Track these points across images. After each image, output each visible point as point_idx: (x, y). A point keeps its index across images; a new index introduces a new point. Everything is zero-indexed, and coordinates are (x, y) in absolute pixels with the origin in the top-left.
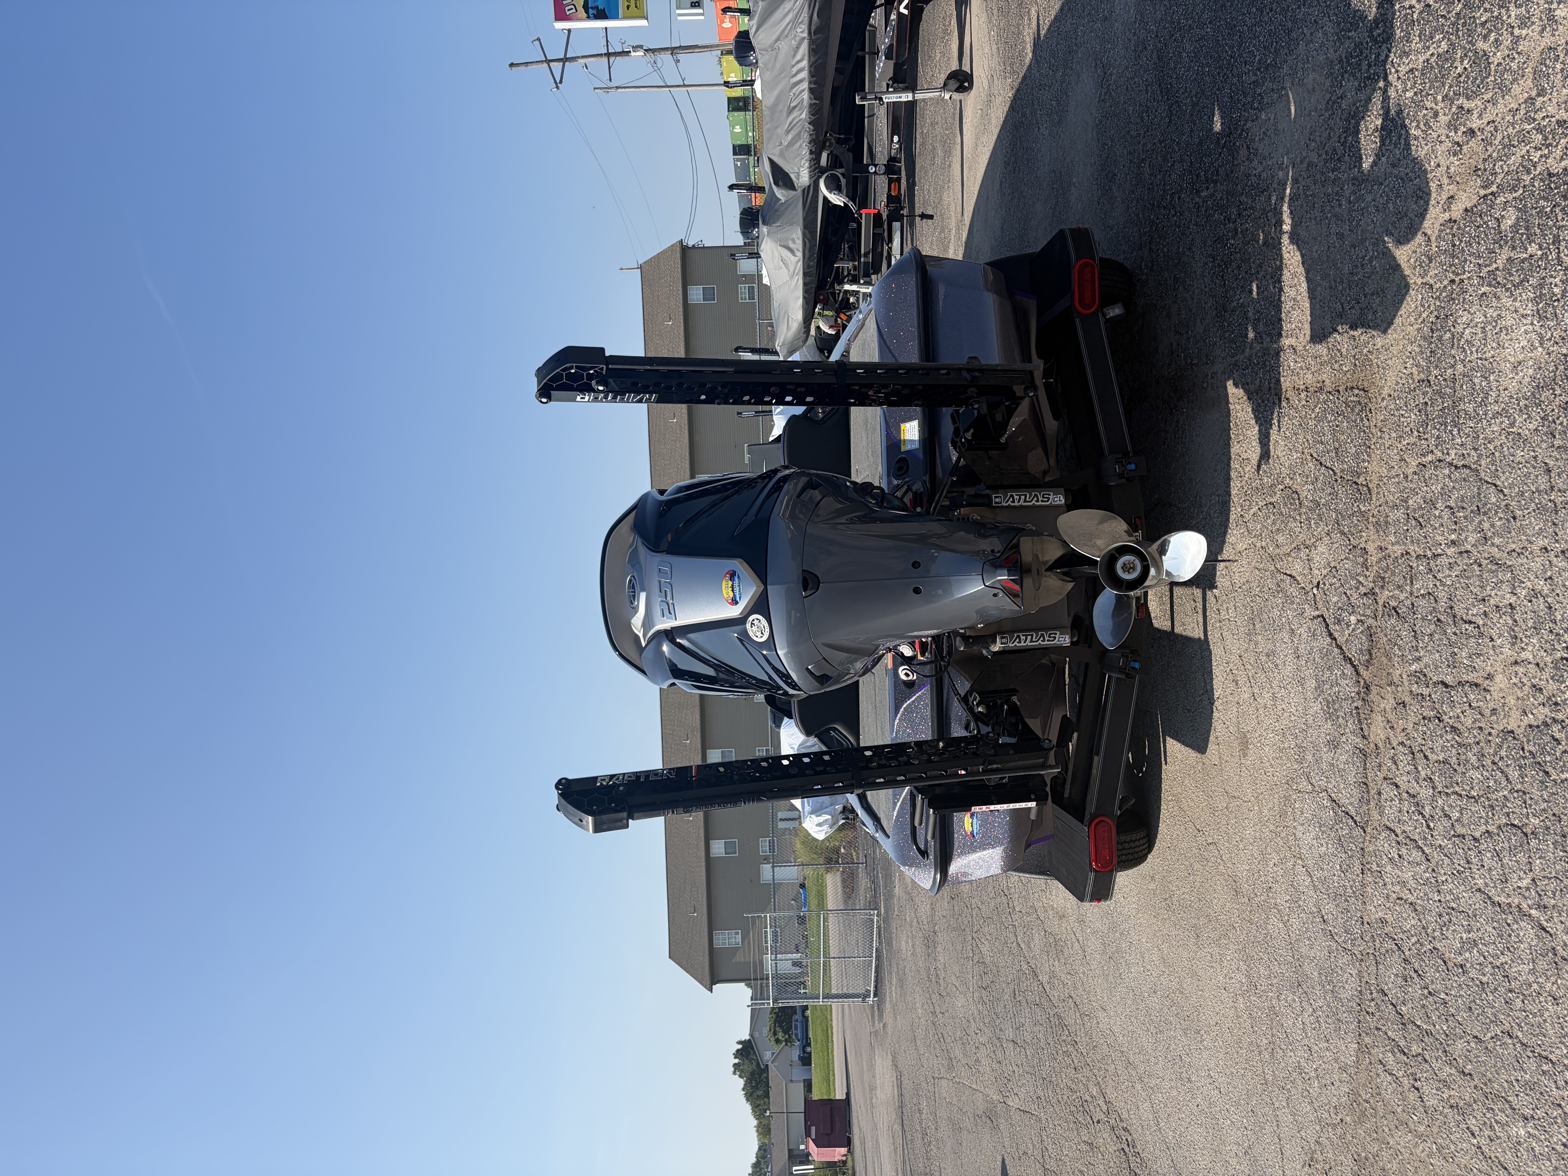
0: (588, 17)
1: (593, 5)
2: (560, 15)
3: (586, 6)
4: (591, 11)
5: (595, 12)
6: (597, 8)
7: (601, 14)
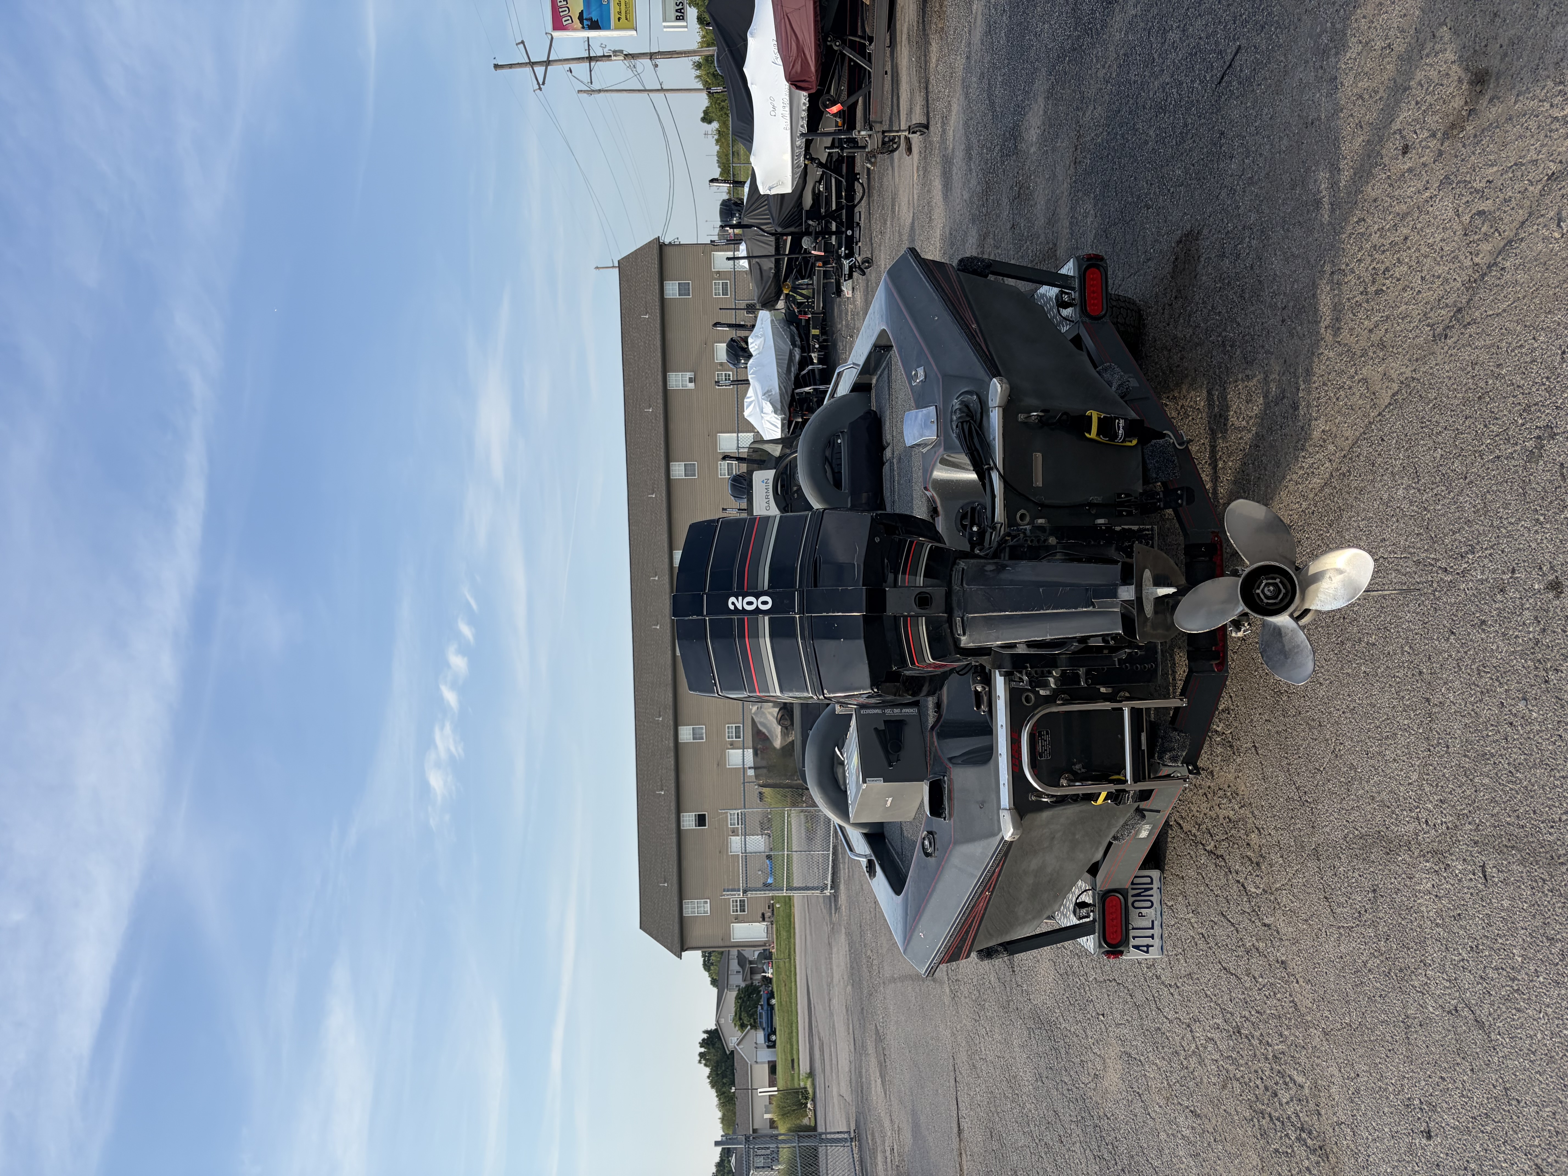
0: (583, 28)
2: (558, 25)
3: (581, 17)
4: (585, 22)
5: (589, 23)
6: (591, 19)
7: (594, 25)
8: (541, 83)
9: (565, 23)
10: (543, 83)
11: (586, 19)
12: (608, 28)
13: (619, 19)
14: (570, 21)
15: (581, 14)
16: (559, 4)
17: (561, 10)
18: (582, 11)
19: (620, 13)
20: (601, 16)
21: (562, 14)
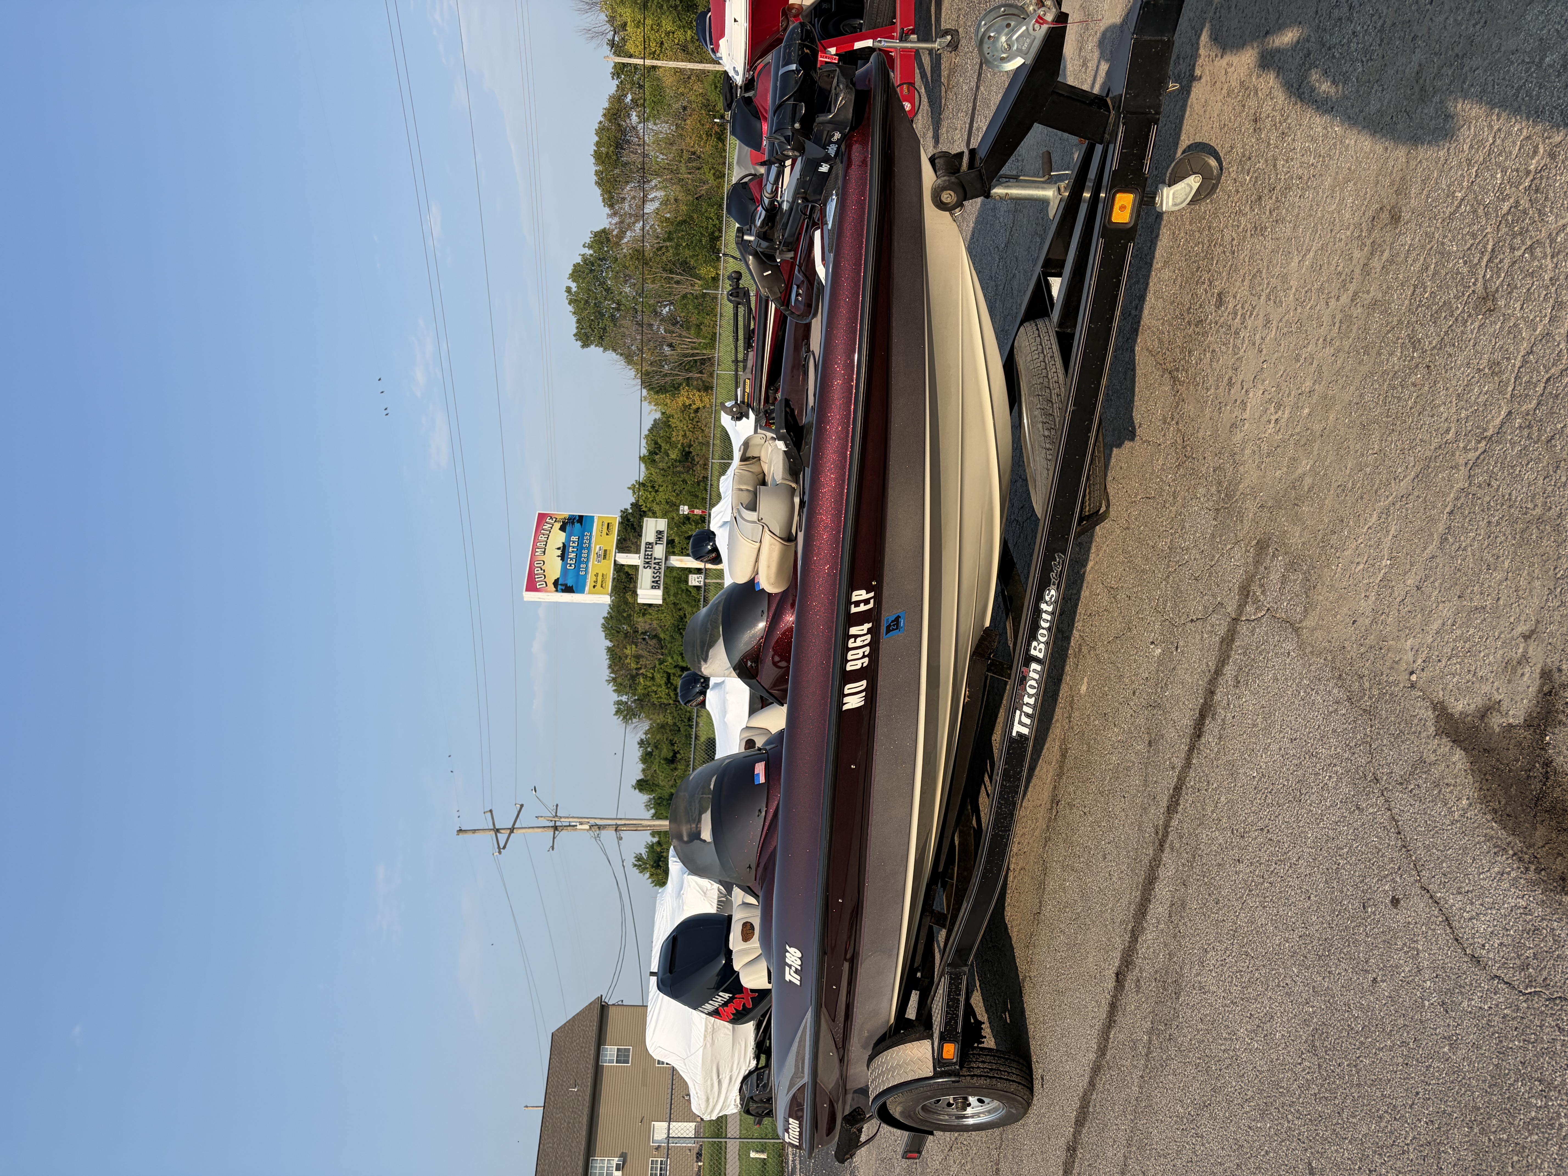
0: (557, 591)
2: (532, 586)
3: (556, 583)
4: (559, 587)
5: (563, 588)
6: (566, 585)
7: (568, 589)
8: (502, 846)
9: (538, 587)
10: (504, 847)
11: (561, 585)
12: (581, 591)
13: (594, 587)
14: (544, 586)
15: (557, 581)
16: (536, 572)
17: (536, 577)
18: (558, 579)
19: (596, 582)
20: (577, 582)
21: (537, 580)
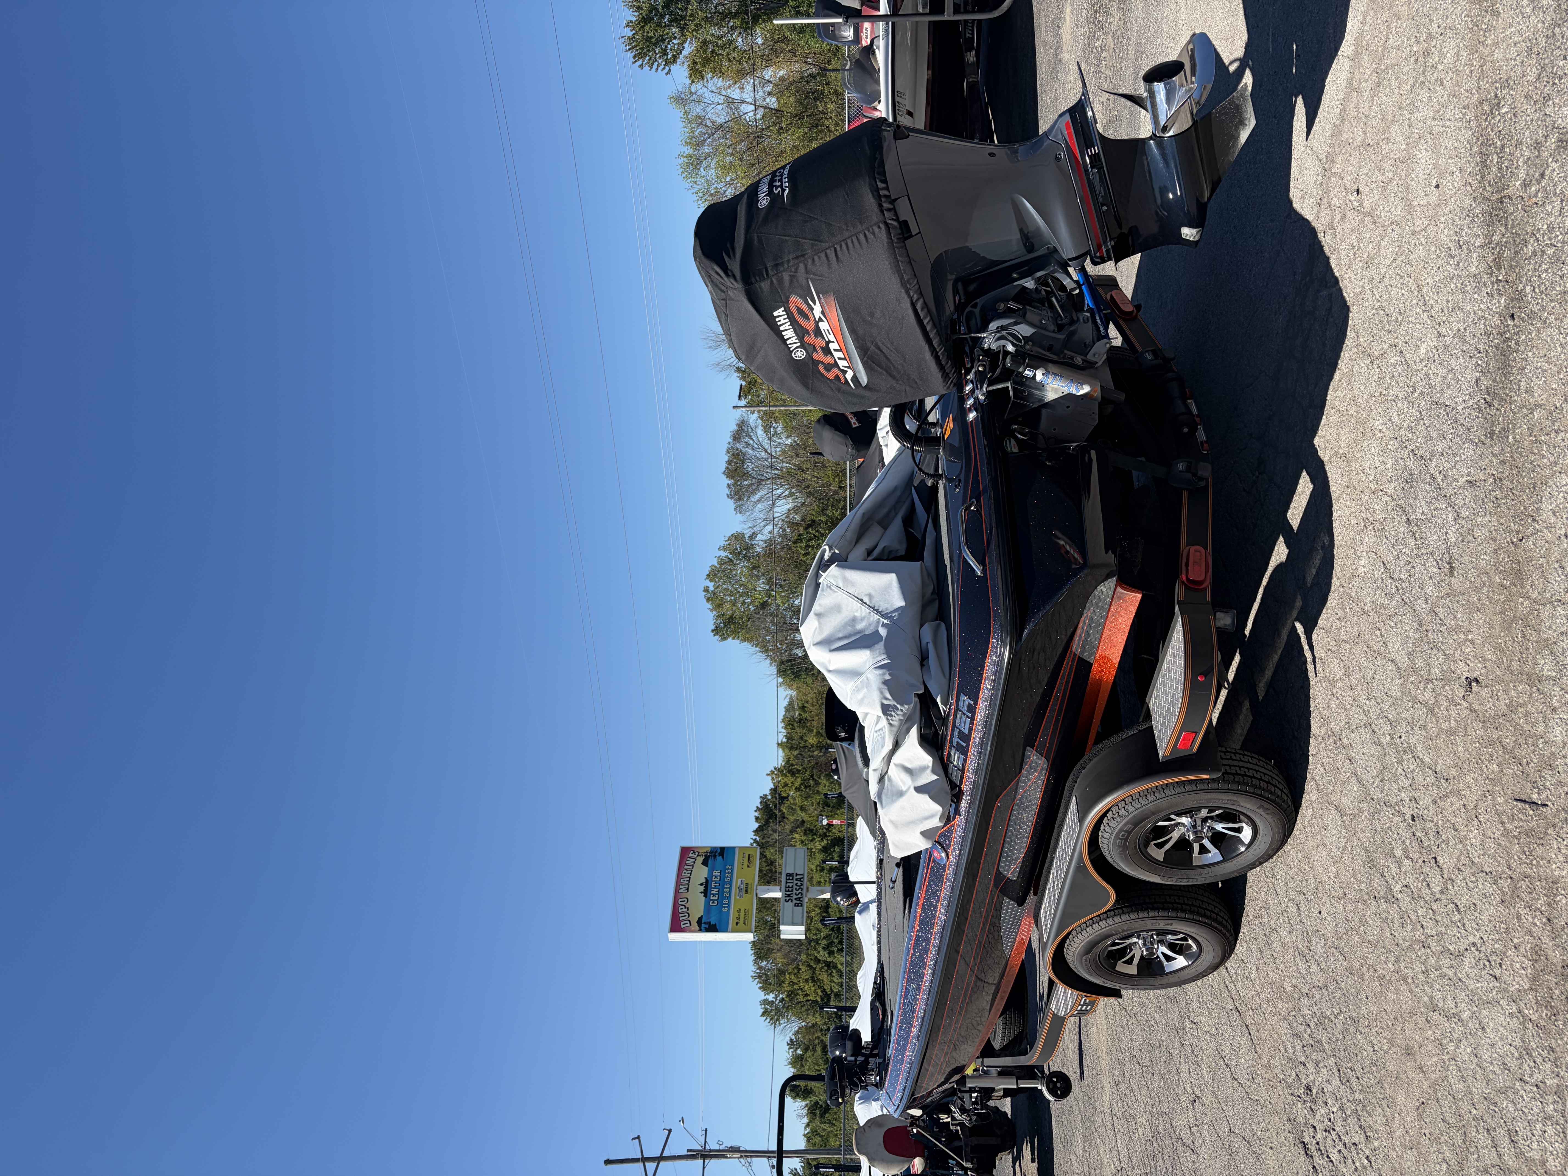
0: (700, 930)
1: (706, 921)
2: (676, 926)
3: (699, 922)
4: (703, 926)
5: (707, 926)
6: (709, 924)
7: (712, 928)
9: (683, 926)
11: (704, 923)
12: (725, 930)
13: (737, 924)
14: (689, 925)
15: (700, 919)
16: (680, 911)
17: (680, 915)
18: (702, 916)
19: (738, 918)
20: (720, 920)
21: (681, 919)
